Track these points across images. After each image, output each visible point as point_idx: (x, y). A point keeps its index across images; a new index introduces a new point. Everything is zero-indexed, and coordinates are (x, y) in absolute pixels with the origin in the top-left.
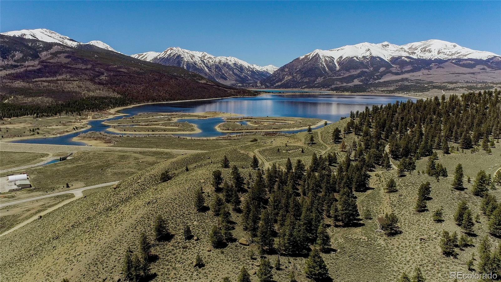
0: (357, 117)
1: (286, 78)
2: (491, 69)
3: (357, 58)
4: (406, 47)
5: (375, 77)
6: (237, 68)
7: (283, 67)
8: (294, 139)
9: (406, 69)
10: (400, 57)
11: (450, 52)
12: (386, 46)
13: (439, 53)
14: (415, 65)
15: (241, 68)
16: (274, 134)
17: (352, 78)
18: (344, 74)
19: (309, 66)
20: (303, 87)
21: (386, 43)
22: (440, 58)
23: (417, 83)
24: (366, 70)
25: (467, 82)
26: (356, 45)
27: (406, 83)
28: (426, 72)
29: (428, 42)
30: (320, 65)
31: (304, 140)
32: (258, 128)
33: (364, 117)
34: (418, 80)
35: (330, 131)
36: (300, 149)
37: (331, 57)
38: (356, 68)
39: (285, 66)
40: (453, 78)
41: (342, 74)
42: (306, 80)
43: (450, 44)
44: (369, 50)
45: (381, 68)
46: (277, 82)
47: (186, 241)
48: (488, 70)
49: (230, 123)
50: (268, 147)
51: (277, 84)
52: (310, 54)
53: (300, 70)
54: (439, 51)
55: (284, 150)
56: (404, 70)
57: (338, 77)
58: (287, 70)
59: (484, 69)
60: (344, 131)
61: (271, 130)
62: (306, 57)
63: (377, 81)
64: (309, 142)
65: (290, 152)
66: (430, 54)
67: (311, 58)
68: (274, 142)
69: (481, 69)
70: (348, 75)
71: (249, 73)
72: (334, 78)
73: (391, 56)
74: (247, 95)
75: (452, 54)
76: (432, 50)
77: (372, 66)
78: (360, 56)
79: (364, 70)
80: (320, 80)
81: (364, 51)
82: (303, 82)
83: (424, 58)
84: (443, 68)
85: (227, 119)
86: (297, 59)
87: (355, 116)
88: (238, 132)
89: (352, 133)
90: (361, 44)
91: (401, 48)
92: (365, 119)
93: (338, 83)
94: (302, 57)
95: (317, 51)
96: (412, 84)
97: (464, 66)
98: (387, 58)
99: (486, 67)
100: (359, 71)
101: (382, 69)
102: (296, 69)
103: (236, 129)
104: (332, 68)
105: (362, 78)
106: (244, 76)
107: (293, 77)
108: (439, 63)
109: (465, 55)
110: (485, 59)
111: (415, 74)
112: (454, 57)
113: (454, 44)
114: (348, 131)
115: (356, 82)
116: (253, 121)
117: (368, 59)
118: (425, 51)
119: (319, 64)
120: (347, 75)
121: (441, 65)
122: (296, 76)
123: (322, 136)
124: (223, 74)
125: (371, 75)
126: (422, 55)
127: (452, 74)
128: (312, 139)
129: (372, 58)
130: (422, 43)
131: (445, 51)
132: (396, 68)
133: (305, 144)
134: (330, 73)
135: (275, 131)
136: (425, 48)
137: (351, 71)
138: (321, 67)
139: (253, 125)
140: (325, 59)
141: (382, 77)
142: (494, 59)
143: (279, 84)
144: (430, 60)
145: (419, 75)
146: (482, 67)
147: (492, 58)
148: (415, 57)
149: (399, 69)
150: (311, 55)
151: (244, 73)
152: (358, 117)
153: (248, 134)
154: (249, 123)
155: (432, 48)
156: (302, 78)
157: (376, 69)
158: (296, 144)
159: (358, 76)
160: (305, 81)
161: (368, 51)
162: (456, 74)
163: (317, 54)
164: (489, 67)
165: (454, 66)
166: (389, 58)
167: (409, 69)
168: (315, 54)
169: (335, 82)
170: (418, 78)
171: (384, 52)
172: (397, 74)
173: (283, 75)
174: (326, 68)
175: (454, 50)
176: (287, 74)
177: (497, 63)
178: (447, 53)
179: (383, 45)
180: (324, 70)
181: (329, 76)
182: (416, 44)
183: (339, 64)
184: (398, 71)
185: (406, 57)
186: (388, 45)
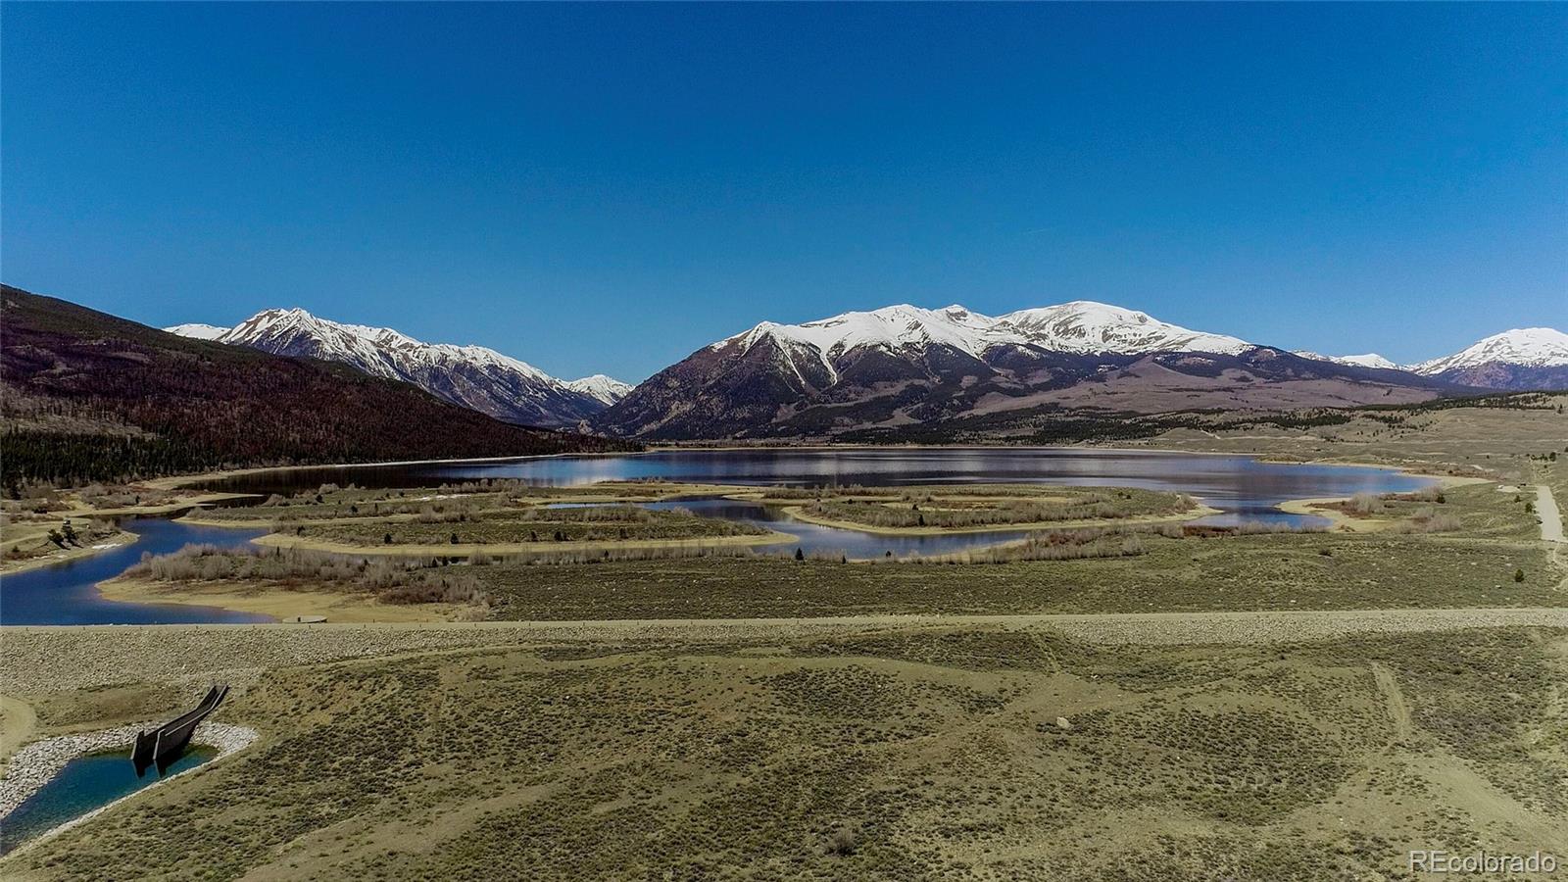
1: (673, 407)
2: (1262, 380)
3: (888, 347)
4: (1015, 318)
5: (955, 402)
6: (502, 381)
7: (661, 375)
9: (1037, 381)
10: (1010, 347)
11: (1135, 335)
12: (958, 316)
13: (1106, 337)
14: (1059, 368)
15: (514, 380)
17: (886, 406)
18: (858, 394)
19: (747, 373)
20: (738, 435)
21: (956, 309)
22: (1113, 350)
23: (1090, 415)
24: (923, 382)
26: (878, 312)
27: (1060, 418)
28: (1098, 387)
29: (1070, 309)
30: (781, 368)
34: (1089, 407)
37: (811, 344)
38: (892, 377)
39: (667, 371)
40: (1183, 401)
41: (852, 396)
42: (744, 413)
43: (1128, 314)
44: (918, 325)
45: (965, 378)
46: (647, 420)
48: (1258, 381)
51: (646, 428)
52: (745, 337)
53: (718, 383)
54: (1105, 333)
56: (1031, 383)
57: (841, 405)
58: (674, 383)
59: (1244, 379)
62: (733, 344)
63: (965, 414)
66: (1082, 341)
67: (748, 346)
69: (1238, 380)
70: (871, 397)
71: (539, 395)
72: (829, 406)
73: (985, 344)
75: (1142, 342)
76: (1087, 328)
77: (937, 371)
78: (895, 343)
79: (917, 382)
80: (786, 412)
81: (905, 329)
82: (733, 420)
83: (1073, 350)
84: (1137, 377)
86: (703, 350)
90: (892, 309)
91: (1004, 323)
93: (846, 420)
94: (718, 346)
95: (766, 326)
96: (1078, 418)
97: (1189, 370)
98: (974, 349)
99: (1246, 374)
100: (901, 386)
101: (968, 381)
102: (704, 381)
104: (818, 377)
105: (915, 407)
106: (526, 405)
107: (700, 405)
108: (1119, 362)
109: (1183, 343)
110: (1236, 353)
111: (1064, 392)
112: (1153, 347)
113: (1140, 314)
115: (901, 417)
117: (919, 351)
118: (1066, 332)
119: (776, 364)
120: (868, 396)
121: (1131, 368)
122: (708, 401)
124: (458, 398)
125: (940, 398)
126: (1063, 342)
127: (1175, 390)
129: (931, 346)
130: (1054, 311)
131: (1122, 332)
132: (1007, 377)
134: (816, 394)
136: (1065, 323)
137: (880, 385)
138: (784, 373)
140: (793, 350)
141: (974, 402)
142: (1260, 354)
143: (654, 426)
144: (1090, 355)
145: (1078, 395)
146: (1238, 374)
147: (1253, 353)
148: (1045, 345)
149: (1016, 380)
150: (749, 339)
151: (524, 395)
155: (1085, 322)
156: (726, 408)
157: (952, 381)
159: (902, 400)
160: (739, 416)
161: (916, 328)
162: (1187, 390)
163: (767, 334)
164: (1258, 374)
165: (1164, 372)
166: (979, 350)
167: (1045, 380)
168: (759, 335)
169: (837, 419)
170: (1087, 404)
171: (960, 331)
172: (1013, 393)
173: (664, 400)
174: (800, 378)
175: (1145, 331)
176: (675, 395)
177: (1270, 363)
178: (1129, 338)
179: (950, 315)
180: (795, 382)
181: (813, 402)
182: (1037, 314)
183: (837, 366)
184: (1016, 386)
185: (1029, 346)
186: (965, 315)
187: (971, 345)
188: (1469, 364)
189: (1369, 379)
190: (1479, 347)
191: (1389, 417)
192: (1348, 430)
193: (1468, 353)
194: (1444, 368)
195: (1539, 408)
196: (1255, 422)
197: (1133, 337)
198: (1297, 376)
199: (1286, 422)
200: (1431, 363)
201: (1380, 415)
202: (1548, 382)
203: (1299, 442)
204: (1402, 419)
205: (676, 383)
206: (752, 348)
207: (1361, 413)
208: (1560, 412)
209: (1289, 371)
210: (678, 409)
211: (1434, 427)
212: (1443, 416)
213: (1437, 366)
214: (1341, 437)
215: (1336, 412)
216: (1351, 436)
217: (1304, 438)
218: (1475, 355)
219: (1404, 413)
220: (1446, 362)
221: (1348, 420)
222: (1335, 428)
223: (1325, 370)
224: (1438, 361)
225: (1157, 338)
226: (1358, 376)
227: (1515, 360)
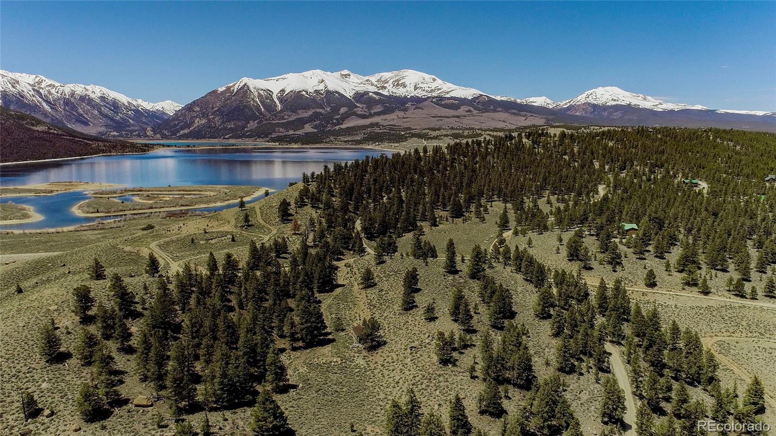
0: (312, 181)
1: (196, 121)
2: (477, 112)
3: (306, 92)
4: (373, 79)
5: (334, 121)
6: (108, 105)
7: (191, 104)
8: (218, 220)
9: (376, 111)
10: (366, 93)
11: (429, 87)
12: (346, 76)
13: (416, 88)
14: (387, 104)
15: (115, 105)
16: (183, 213)
17: (301, 123)
18: (289, 116)
19: (234, 104)
20: (227, 137)
21: (346, 72)
22: (417, 95)
23: (391, 129)
24: (321, 110)
25: (452, 128)
26: (304, 73)
27: (377, 130)
28: (401, 114)
29: (401, 73)
30: (252, 102)
31: (234, 220)
32: (154, 206)
33: (323, 181)
34: (392, 125)
35: (274, 205)
36: (228, 236)
37: (268, 90)
38: (306, 107)
39: (194, 102)
40: (434, 123)
41: (286, 117)
42: (231, 125)
43: (427, 77)
44: (323, 81)
45: (342, 108)
46: (182, 128)
47: (26, 421)
48: (475, 112)
49: (101, 200)
50: (174, 238)
51: (182, 132)
52: (234, 85)
53: (219, 110)
54: (415, 86)
55: (202, 240)
56: (372, 112)
57: (280, 122)
59: (469, 111)
60: (296, 203)
61: (178, 208)
62: (228, 88)
63: (337, 128)
64: (243, 223)
65: (213, 242)
66: (405, 90)
67: (235, 90)
68: (183, 227)
69: (467, 111)
71: (130, 113)
72: (274, 122)
73: (354, 91)
74: (129, 152)
75: (432, 91)
76: (407, 83)
77: (329, 105)
78: (311, 90)
79: (318, 110)
80: (252, 125)
81: (316, 83)
82: (225, 129)
83: (398, 95)
84: (422, 109)
85: (94, 194)
86: (213, 92)
87: (310, 180)
88: (118, 215)
89: (306, 205)
90: (311, 72)
91: (367, 80)
92: (325, 184)
93: (281, 130)
94: (221, 90)
95: (245, 80)
96: (384, 131)
97: (447, 106)
98: (349, 94)
99: (472, 109)
100: (310, 112)
101: (343, 110)
102: (213, 108)
103: (113, 210)
104: (270, 107)
105: (315, 123)
106: (121, 118)
107: (209, 120)
108: (417, 101)
109: (448, 93)
110: (470, 98)
111: (387, 116)
112: (435, 94)
113: (433, 77)
114: (301, 204)
115: (308, 128)
116: (143, 194)
117: (322, 94)
118: (398, 85)
119: (249, 100)
120: (294, 117)
121: (420, 105)
122: (214, 118)
123: (262, 213)
124: (81, 115)
125: (328, 119)
126: (395, 91)
127: (433, 117)
128: (247, 219)
129: (328, 92)
130: (394, 74)
131: (423, 86)
132: (362, 108)
133: (236, 227)
134: (268, 115)
135: (185, 210)
136: (398, 81)
137: (300, 111)
138: (253, 105)
139: (145, 201)
140: (259, 93)
141: (343, 121)
142: (480, 99)
143: (186, 131)
144: (405, 97)
145: (393, 119)
146: (467, 108)
147: (478, 98)
148: (385, 93)
149: (366, 110)
150: (236, 86)
151: (121, 113)
152: (314, 181)
153: (135, 217)
154: (136, 199)
155: (407, 81)
156: (223, 122)
157: (335, 110)
158: (221, 229)
159: (309, 120)
160: (229, 127)
161: (322, 82)
162: (439, 117)
163: (245, 84)
164: (476, 108)
165: (434, 107)
166: (351, 94)
167: (380, 110)
168: (241, 85)
169: (277, 129)
170: (392, 123)
171: (344, 85)
172: (363, 117)
173: (192, 117)
174: (261, 107)
175: (433, 86)
176: (197, 115)
177: (484, 103)
178: (426, 89)
179: (342, 75)
180: (259, 110)
181: (267, 120)
182: (386, 75)
183: (281, 102)
184: (365, 113)
185: (375, 93)
186: (350, 75)
187: (348, 92)
188: (578, 103)
190: (584, 95)
193: (579, 98)
194: (569, 104)
197: (428, 89)
198: (495, 111)
200: (564, 102)
202: (607, 112)
205: (198, 109)
206: (237, 91)
209: (492, 107)
210: (199, 122)
213: (566, 104)
218: (581, 99)
220: (569, 102)
224: (567, 101)
225: (439, 89)
227: (595, 102)
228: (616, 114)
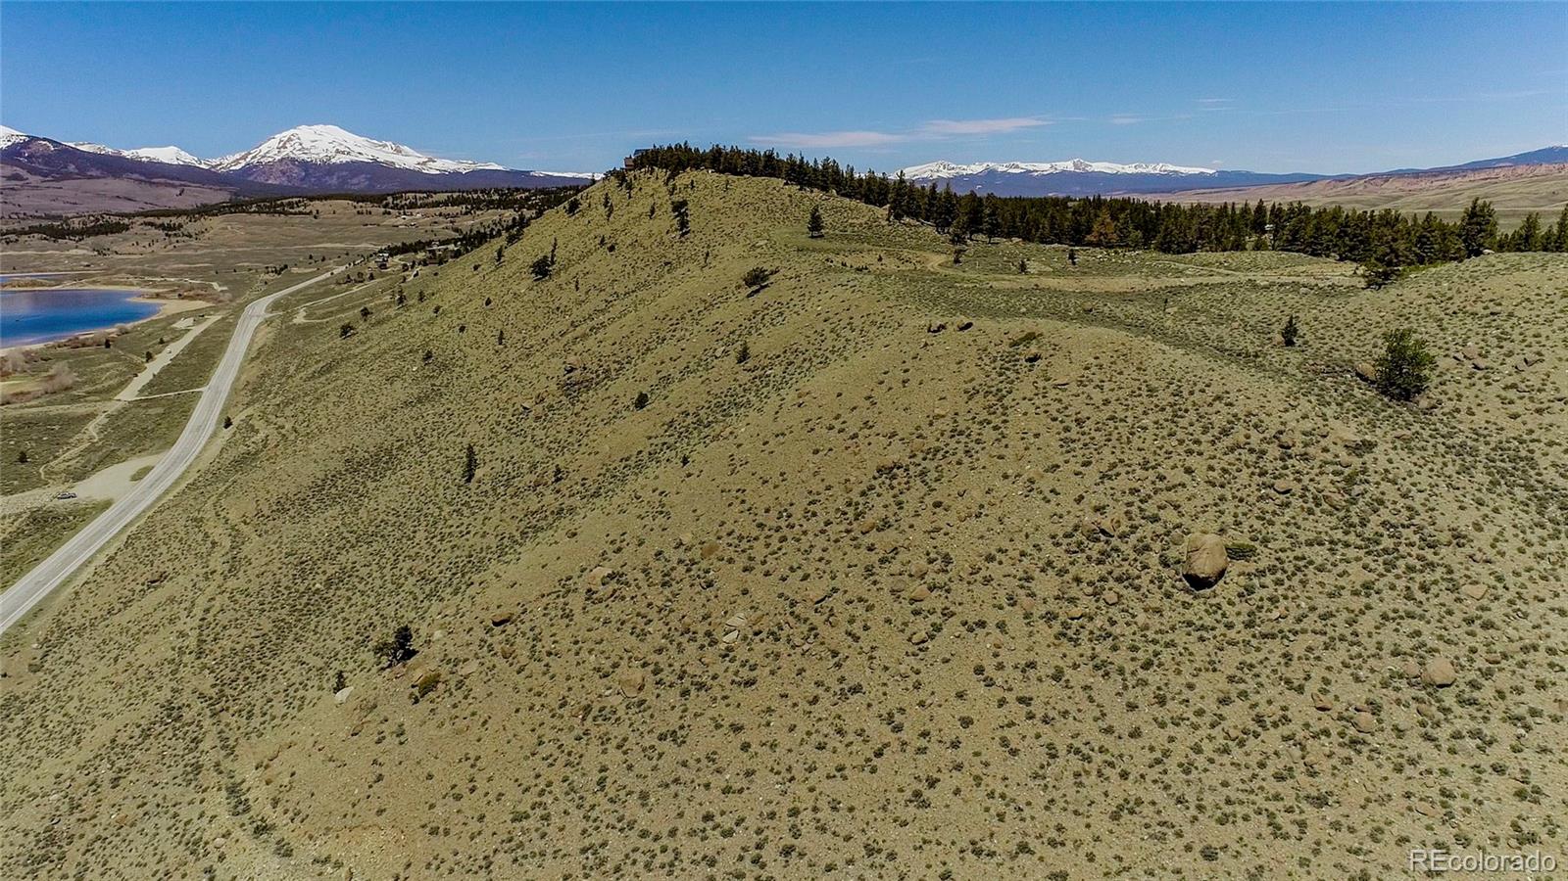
2: (39, 178)
48: (34, 179)
59: (16, 177)
69: (9, 178)
99: (21, 172)
142: (34, 147)
146: (8, 170)
147: (25, 145)
164: (33, 171)
177: (47, 158)
188: (265, 160)
189: (163, 177)
190: (274, 143)
191: (168, 223)
192: (125, 240)
193: (264, 148)
194: (243, 163)
195: (300, 213)
196: (23, 232)
198: (82, 174)
199: (57, 232)
200: (231, 159)
201: (158, 222)
202: (335, 177)
203: (68, 257)
204: (180, 226)
207: (141, 220)
208: (315, 217)
209: (72, 167)
211: (207, 235)
212: (215, 223)
213: (237, 162)
214: (115, 248)
215: (114, 220)
216: (126, 247)
217: (73, 252)
218: (270, 150)
219: (182, 219)
220: (244, 158)
221: (126, 228)
222: (110, 237)
223: (114, 166)
224: (237, 156)
226: (152, 173)
227: (305, 157)
228: (355, 181)
